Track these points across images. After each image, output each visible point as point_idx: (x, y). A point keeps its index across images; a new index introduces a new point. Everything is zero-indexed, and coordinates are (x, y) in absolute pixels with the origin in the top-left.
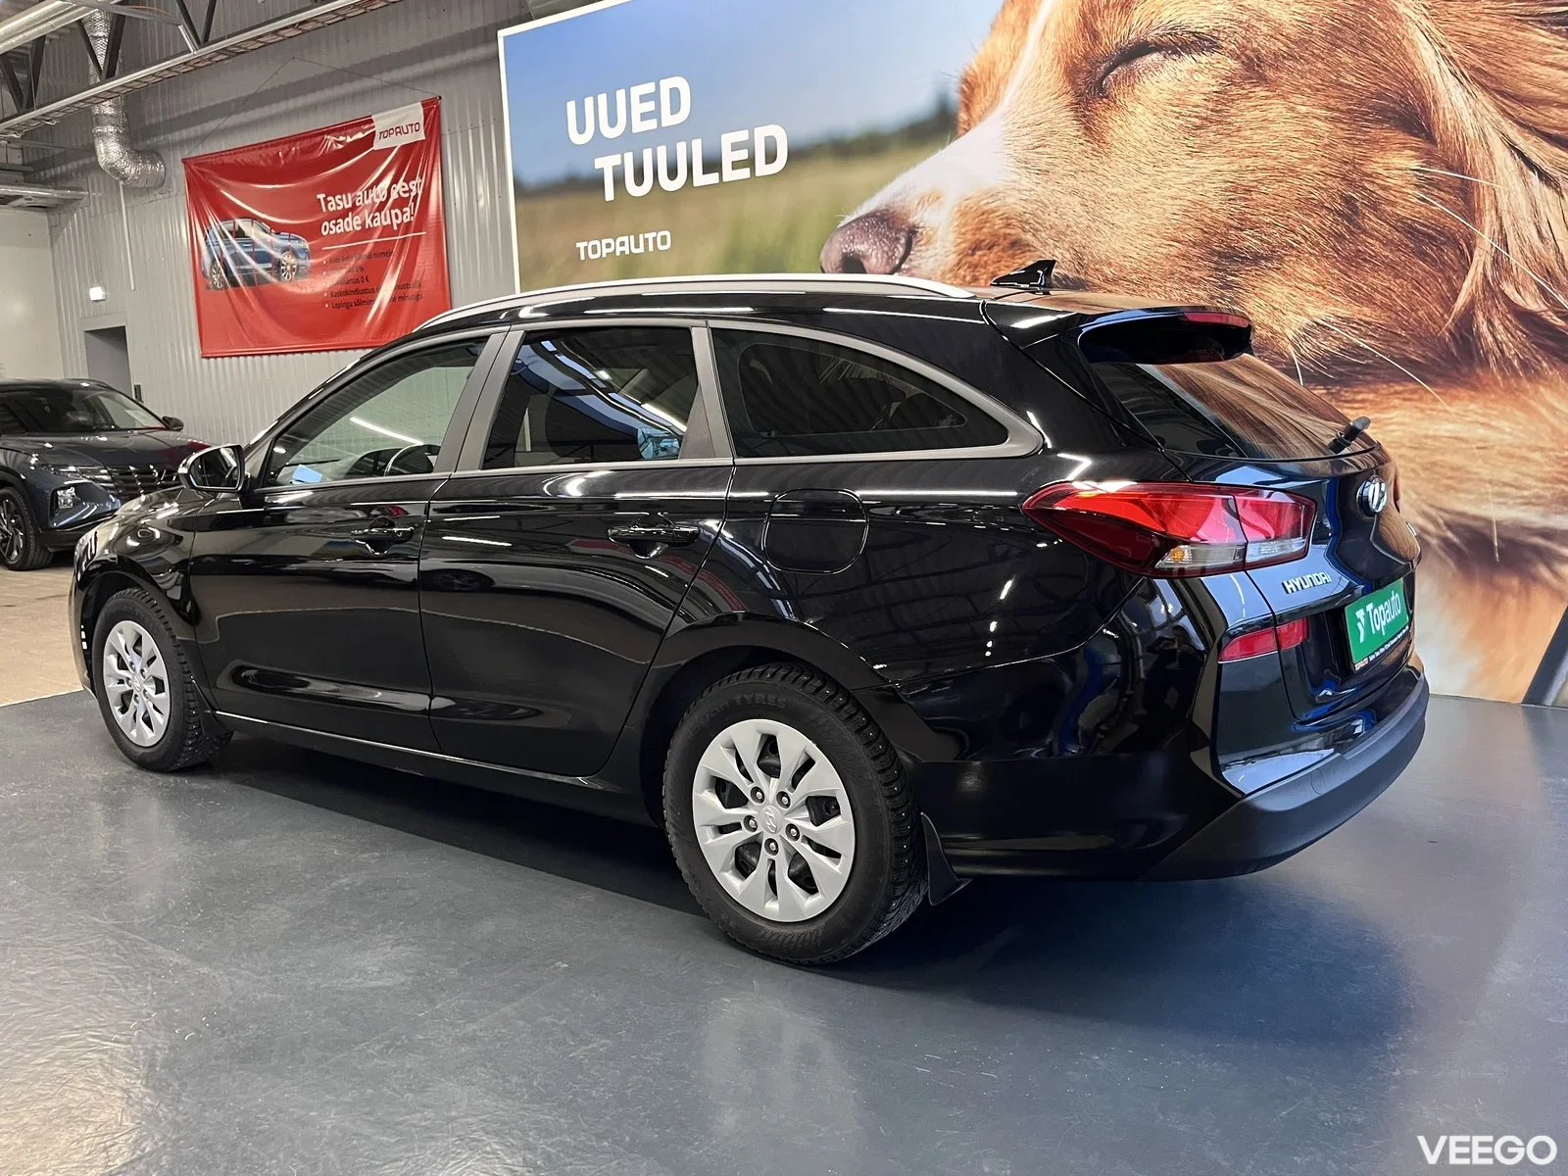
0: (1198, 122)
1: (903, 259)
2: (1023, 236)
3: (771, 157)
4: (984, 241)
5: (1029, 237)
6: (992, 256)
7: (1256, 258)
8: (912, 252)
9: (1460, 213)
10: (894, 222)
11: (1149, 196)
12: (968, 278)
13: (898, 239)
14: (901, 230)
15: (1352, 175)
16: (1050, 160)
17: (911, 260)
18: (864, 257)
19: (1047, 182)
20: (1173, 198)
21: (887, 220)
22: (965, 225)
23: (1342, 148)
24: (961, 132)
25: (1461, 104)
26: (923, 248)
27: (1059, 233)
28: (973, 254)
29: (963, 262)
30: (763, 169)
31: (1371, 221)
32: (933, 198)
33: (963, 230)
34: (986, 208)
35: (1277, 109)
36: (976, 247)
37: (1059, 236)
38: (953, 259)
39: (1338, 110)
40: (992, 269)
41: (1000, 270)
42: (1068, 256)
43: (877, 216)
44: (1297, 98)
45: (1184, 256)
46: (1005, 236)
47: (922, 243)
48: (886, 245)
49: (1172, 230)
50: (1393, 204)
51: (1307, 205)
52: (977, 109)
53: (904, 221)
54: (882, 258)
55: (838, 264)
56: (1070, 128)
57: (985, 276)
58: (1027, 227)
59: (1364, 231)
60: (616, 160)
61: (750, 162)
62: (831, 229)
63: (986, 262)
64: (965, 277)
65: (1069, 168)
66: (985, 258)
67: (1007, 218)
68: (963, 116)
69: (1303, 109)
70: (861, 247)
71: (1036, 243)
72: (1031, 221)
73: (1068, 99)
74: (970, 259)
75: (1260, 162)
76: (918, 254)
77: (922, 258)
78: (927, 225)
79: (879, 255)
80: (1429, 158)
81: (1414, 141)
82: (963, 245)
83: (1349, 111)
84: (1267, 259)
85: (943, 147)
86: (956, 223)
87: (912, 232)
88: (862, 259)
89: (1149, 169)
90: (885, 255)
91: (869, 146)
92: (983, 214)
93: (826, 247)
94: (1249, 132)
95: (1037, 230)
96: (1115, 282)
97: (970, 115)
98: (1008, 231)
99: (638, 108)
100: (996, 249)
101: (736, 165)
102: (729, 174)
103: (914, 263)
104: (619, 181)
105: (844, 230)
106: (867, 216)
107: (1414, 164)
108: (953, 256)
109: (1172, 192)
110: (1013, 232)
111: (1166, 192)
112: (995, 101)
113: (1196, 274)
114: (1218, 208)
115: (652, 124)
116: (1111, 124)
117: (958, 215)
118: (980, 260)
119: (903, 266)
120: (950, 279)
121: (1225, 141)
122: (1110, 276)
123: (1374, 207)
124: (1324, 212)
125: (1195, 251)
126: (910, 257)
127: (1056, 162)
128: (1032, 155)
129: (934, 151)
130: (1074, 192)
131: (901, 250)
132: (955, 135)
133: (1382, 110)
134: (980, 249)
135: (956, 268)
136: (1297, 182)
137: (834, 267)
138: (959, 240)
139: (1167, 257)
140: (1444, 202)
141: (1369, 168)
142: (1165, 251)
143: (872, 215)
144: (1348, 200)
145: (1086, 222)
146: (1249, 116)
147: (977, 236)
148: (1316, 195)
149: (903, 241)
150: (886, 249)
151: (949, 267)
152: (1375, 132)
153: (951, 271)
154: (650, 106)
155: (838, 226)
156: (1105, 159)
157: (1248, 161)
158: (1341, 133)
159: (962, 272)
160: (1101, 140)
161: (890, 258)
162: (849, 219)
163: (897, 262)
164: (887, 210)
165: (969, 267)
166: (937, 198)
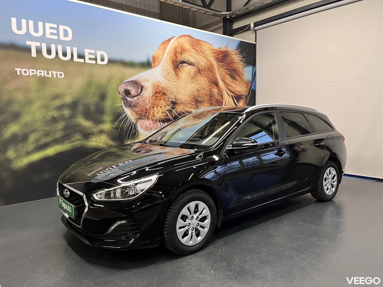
0: (192, 78)
1: (140, 93)
2: (165, 92)
3: (102, 60)
4: (158, 92)
5: (166, 92)
6: (160, 95)
7: (201, 102)
8: (142, 91)
9: (221, 99)
10: (138, 84)
11: (186, 88)
12: (155, 99)
13: (139, 88)
14: (140, 86)
15: (211, 91)
16: (170, 78)
17: (142, 93)
18: (131, 91)
19: (169, 82)
20: (189, 90)
21: (136, 83)
22: (154, 88)
23: (210, 87)
24: (152, 68)
25: (221, 83)
26: (145, 91)
27: (172, 92)
28: (156, 94)
29: (154, 95)
30: (99, 62)
31: (213, 98)
32: (147, 80)
33: (154, 89)
34: (158, 85)
35: (202, 79)
36: (156, 93)
37: (172, 93)
38: (151, 94)
39: (209, 81)
40: (160, 98)
41: (161, 98)
42: (173, 97)
43: (133, 82)
44: (204, 77)
45: (191, 100)
46: (162, 91)
47: (145, 90)
48: (136, 89)
49: (189, 95)
50: (215, 96)
51: (206, 95)
52: (156, 64)
53: (140, 84)
54: (135, 92)
55: (123, 91)
56: (174, 73)
57: (158, 99)
58: (166, 90)
59: (212, 100)
60: (38, 44)
61: (96, 59)
62: (121, 82)
63: (158, 96)
64: (154, 99)
65: (173, 80)
66: (158, 95)
67: (162, 88)
68: (153, 64)
69: (205, 79)
70: (129, 88)
71: (168, 94)
72: (167, 89)
73: (173, 67)
74: (155, 95)
75: (201, 87)
76: (144, 92)
77: (145, 93)
78: (146, 86)
79: (134, 91)
80: (218, 90)
81: (217, 87)
82: (154, 92)
83: (210, 81)
84: (202, 102)
85: (149, 70)
86: (152, 87)
87: (142, 87)
88: (130, 91)
89: (186, 84)
90: (136, 91)
91: (131, 65)
92: (157, 86)
93: (120, 87)
94: (199, 81)
95: (168, 91)
96: (181, 103)
97: (154, 64)
98: (163, 91)
99: (48, 31)
100: (160, 94)
101: (90, 59)
102: (87, 61)
103: (143, 94)
104: (39, 51)
105: (125, 83)
106: (131, 81)
107: (217, 91)
108: (152, 94)
109: (189, 89)
110: (164, 91)
111: (188, 88)
112: (159, 63)
113: (193, 103)
114: (196, 93)
115: (56, 37)
116: (180, 74)
117: (152, 85)
118: (157, 96)
119: (140, 94)
120: (151, 99)
121: (196, 82)
122: (181, 102)
123: (213, 96)
124: (208, 96)
125: (193, 99)
126: (142, 92)
127: (171, 78)
128: (166, 76)
129: (147, 70)
130: (174, 85)
131: (140, 91)
132: (151, 68)
133: (214, 82)
134: (157, 93)
135: (152, 97)
136: (205, 91)
137: (122, 92)
138: (153, 91)
139: (189, 100)
140: (220, 97)
141: (213, 90)
142: (189, 99)
143: (132, 81)
144: (211, 95)
145: (176, 91)
146: (199, 78)
147: (156, 90)
148: (207, 93)
149: (140, 88)
150: (136, 90)
151: (150, 96)
152: (213, 85)
153: (151, 97)
154: (55, 31)
155: (123, 82)
156: (179, 80)
157: (199, 86)
158: (209, 84)
159: (154, 97)
160: (178, 77)
161: (137, 92)
162: (126, 81)
163: (139, 93)
164: (136, 81)
165: (155, 97)
166: (148, 81)
